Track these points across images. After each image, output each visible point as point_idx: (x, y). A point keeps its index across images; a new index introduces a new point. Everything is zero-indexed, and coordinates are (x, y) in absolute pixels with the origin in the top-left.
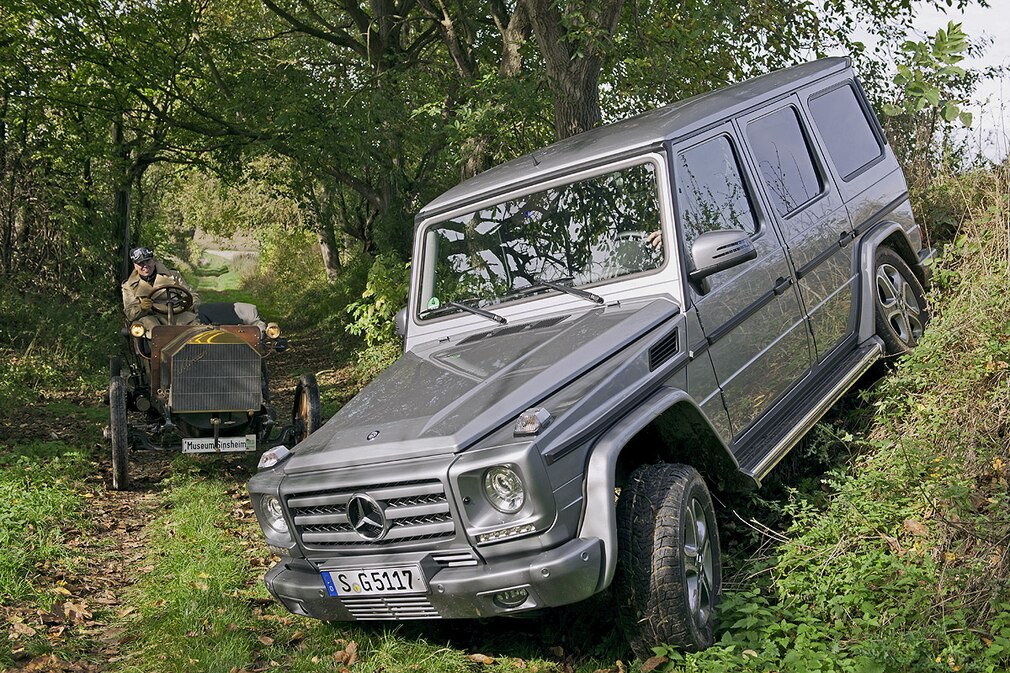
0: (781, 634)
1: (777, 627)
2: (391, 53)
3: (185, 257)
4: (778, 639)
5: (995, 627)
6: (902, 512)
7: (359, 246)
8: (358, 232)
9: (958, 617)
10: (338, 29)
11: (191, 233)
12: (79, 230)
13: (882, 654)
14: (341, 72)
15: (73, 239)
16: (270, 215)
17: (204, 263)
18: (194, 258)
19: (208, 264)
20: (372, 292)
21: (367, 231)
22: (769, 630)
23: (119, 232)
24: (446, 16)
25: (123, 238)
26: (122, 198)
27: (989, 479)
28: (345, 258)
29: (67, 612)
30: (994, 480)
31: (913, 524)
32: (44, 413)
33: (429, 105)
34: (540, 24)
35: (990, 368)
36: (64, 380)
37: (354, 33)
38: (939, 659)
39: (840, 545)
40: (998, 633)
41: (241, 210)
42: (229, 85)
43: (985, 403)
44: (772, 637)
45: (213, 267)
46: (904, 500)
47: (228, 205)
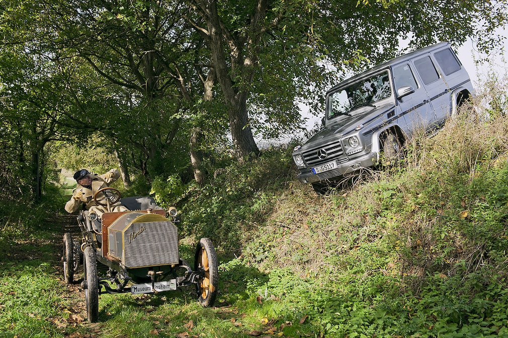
0: (348, 307)
1: (346, 304)
2: (154, 91)
3: (58, 181)
4: (347, 308)
5: (422, 295)
6: (387, 261)
7: (140, 173)
8: (140, 166)
9: (409, 293)
10: (129, 81)
11: (60, 171)
12: (19, 171)
13: (385, 307)
14: (129, 99)
15: (16, 176)
16: (97, 160)
17: (65, 183)
18: (62, 181)
19: (67, 184)
20: (154, 192)
21: (144, 166)
22: (343, 305)
23: (35, 171)
24: (180, 76)
25: (36, 174)
26: (36, 156)
27: (416, 247)
28: (132, 178)
29: (74, 319)
30: (418, 247)
31: (391, 264)
32: (21, 249)
33: (176, 114)
34: (222, 80)
35: (413, 208)
36: (25, 236)
37: (137, 83)
38: (404, 307)
39: (366, 274)
40: (423, 297)
41: (84, 159)
42: (83, 107)
43: (412, 220)
44: (345, 308)
45: (69, 185)
46: (387, 257)
47: (78, 157)
